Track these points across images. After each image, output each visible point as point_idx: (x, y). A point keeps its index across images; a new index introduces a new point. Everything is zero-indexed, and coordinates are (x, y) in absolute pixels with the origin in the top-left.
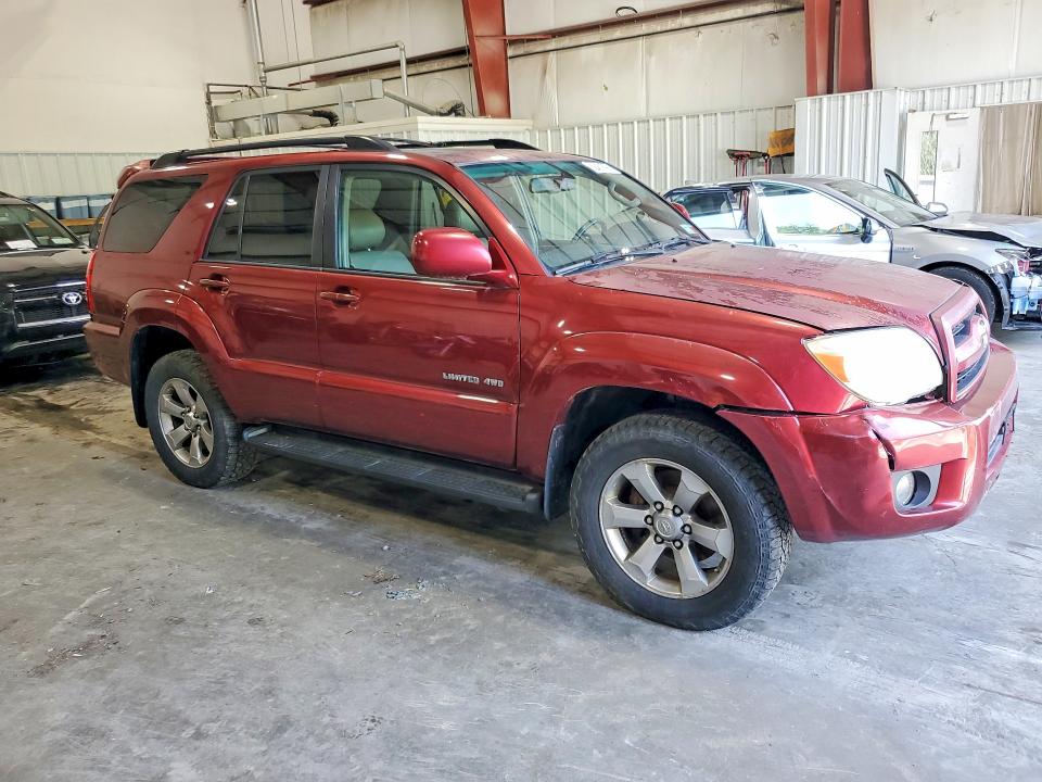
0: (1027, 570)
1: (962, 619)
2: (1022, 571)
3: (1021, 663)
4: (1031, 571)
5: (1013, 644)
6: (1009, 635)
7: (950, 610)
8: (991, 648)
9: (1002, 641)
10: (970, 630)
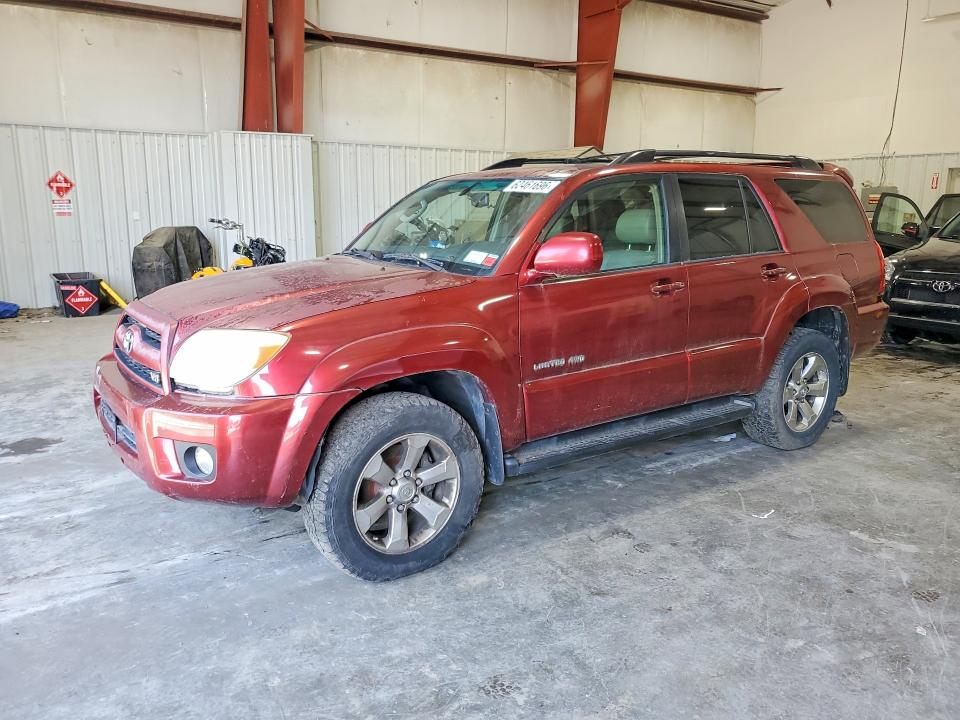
0: (103, 562)
1: (119, 514)
2: (106, 559)
3: (70, 510)
4: (99, 563)
5: (80, 516)
6: (88, 519)
7: (131, 515)
8: (90, 509)
9: (88, 514)
10: (109, 512)
